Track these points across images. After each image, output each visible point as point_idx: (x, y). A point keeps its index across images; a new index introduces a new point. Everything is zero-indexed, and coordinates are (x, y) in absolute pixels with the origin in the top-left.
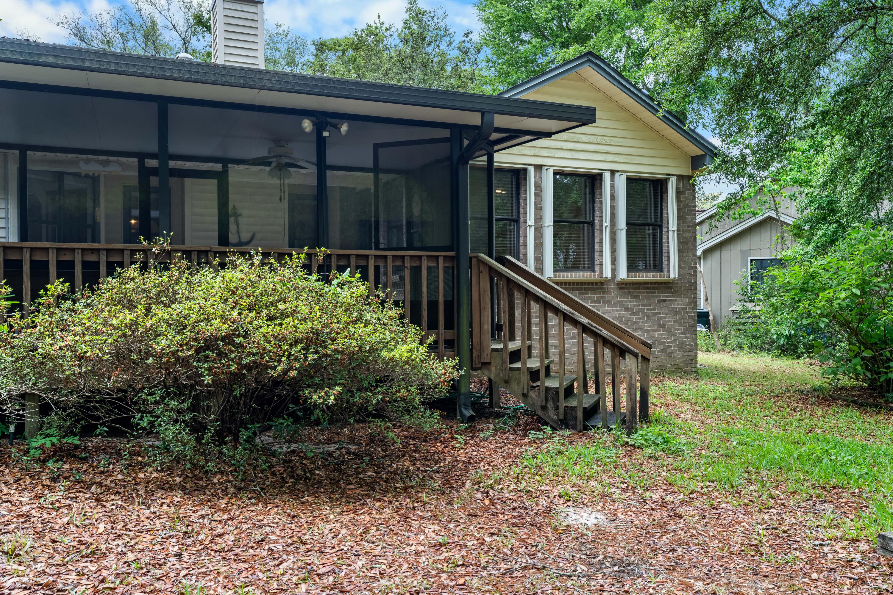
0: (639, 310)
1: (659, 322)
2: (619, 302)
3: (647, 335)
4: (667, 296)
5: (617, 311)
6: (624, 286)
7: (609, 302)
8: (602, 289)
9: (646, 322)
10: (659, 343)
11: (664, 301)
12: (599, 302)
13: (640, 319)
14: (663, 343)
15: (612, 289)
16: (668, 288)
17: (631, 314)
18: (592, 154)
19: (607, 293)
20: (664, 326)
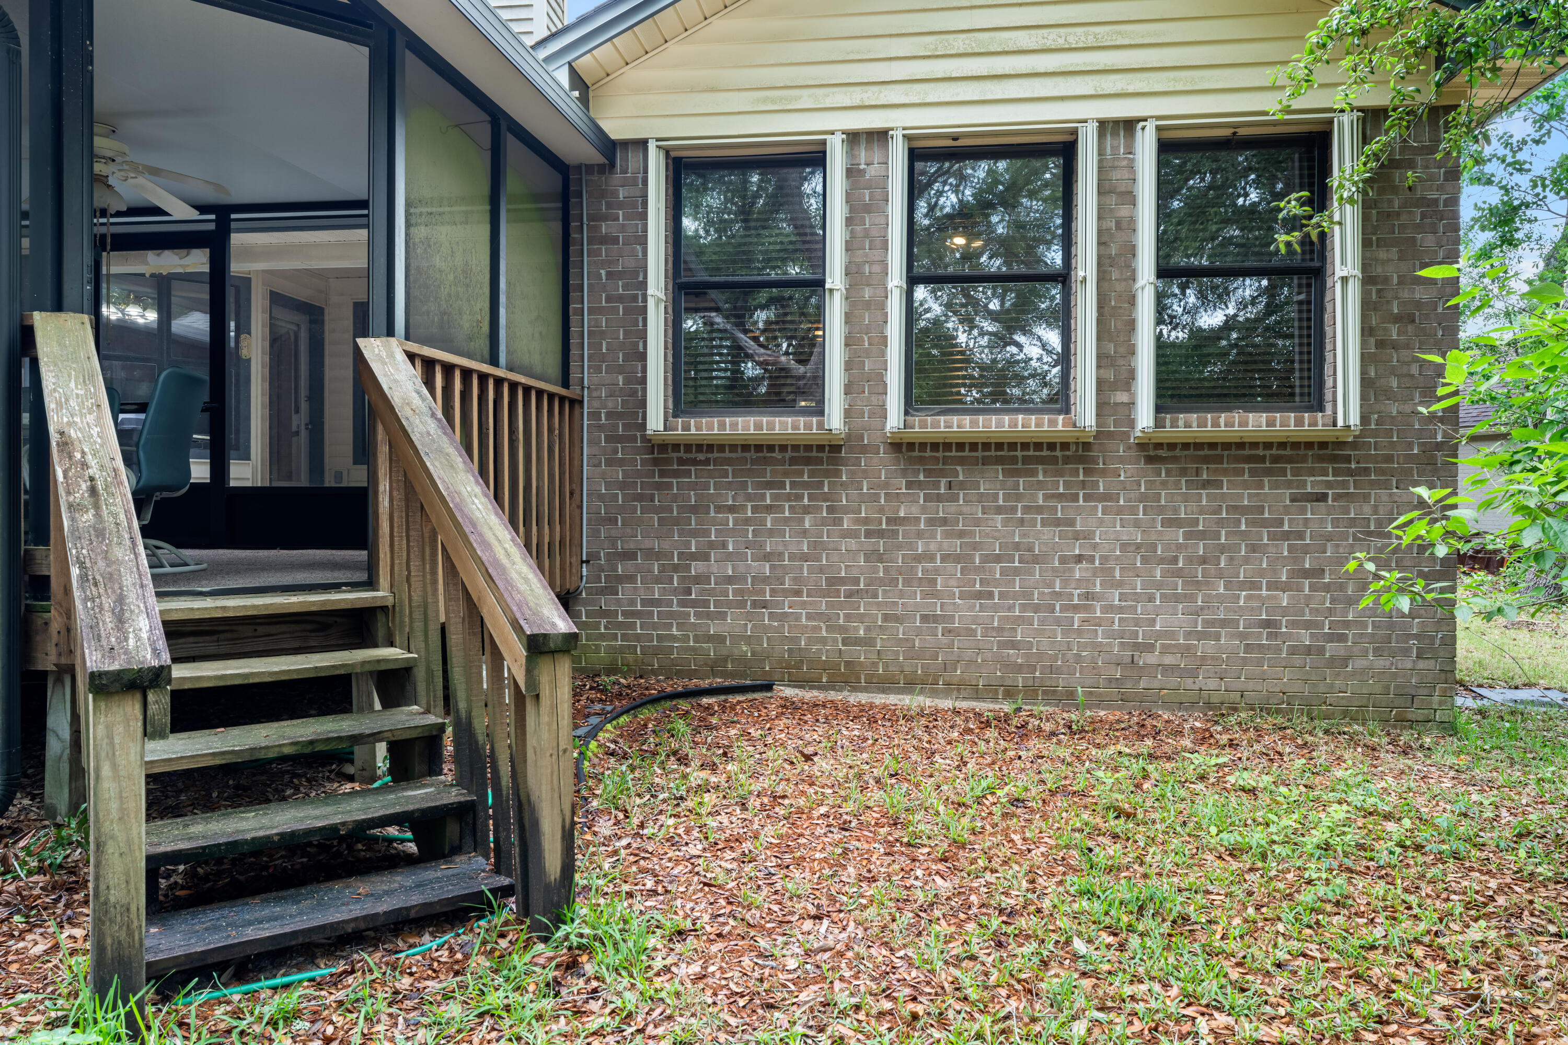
0: (1220, 523)
1: (1296, 560)
2: (1143, 498)
3: (1248, 598)
4: (1329, 485)
5: (1137, 524)
6: (1163, 453)
7: (1106, 497)
8: (1082, 460)
9: (1246, 560)
10: (1293, 624)
11: (1322, 498)
12: (1075, 498)
13: (1223, 549)
14: (1308, 625)
15: (1121, 460)
16: (1334, 459)
17: (1188, 536)
18: (1049, 82)
19: (1103, 473)
20: (1318, 572)
